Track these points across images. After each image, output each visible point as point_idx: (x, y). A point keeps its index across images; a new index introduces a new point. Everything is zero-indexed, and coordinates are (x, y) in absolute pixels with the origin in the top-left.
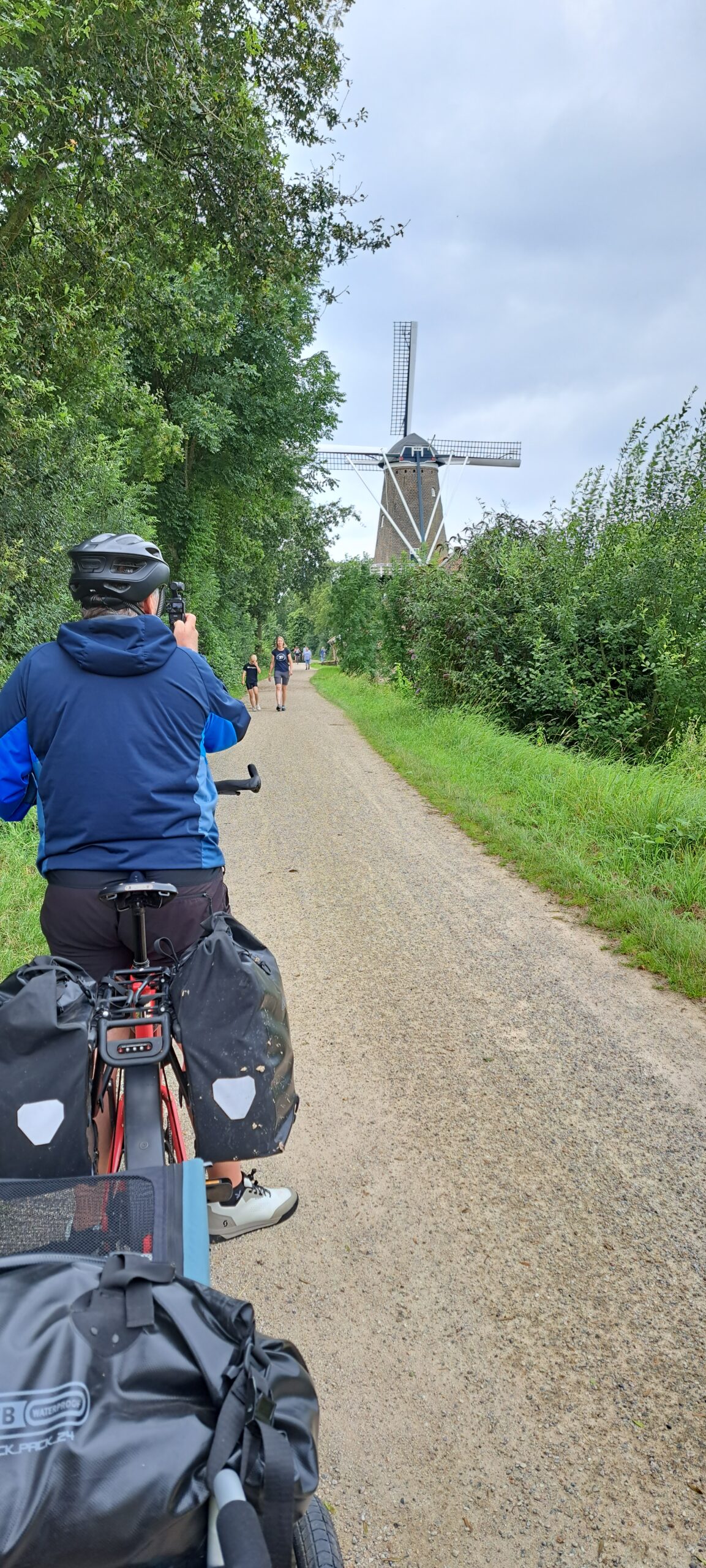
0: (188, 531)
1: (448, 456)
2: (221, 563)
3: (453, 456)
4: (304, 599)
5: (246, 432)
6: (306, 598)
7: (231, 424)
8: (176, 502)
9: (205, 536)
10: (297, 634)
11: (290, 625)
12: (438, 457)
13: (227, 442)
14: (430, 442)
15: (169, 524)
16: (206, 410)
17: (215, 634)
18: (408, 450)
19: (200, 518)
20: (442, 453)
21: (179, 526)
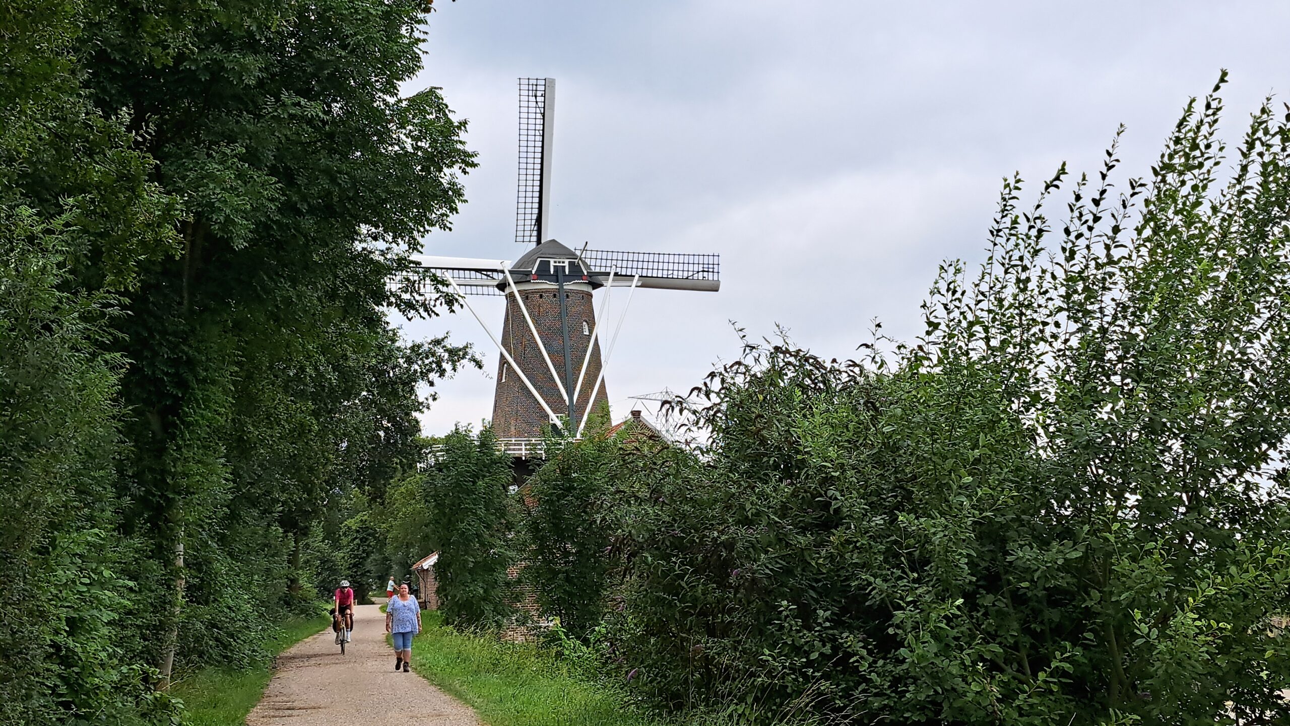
0: (183, 384)
1: (608, 274)
2: (240, 439)
3: (616, 274)
4: (374, 499)
5: (299, 212)
6: (377, 496)
7: (272, 200)
8: (164, 333)
9: (216, 393)
10: (356, 556)
11: (344, 541)
12: (591, 275)
13: (263, 229)
14: (578, 253)
15: (148, 371)
16: (230, 175)
17: (221, 565)
18: (545, 265)
19: (208, 360)
20: (598, 270)
21: (167, 374)
